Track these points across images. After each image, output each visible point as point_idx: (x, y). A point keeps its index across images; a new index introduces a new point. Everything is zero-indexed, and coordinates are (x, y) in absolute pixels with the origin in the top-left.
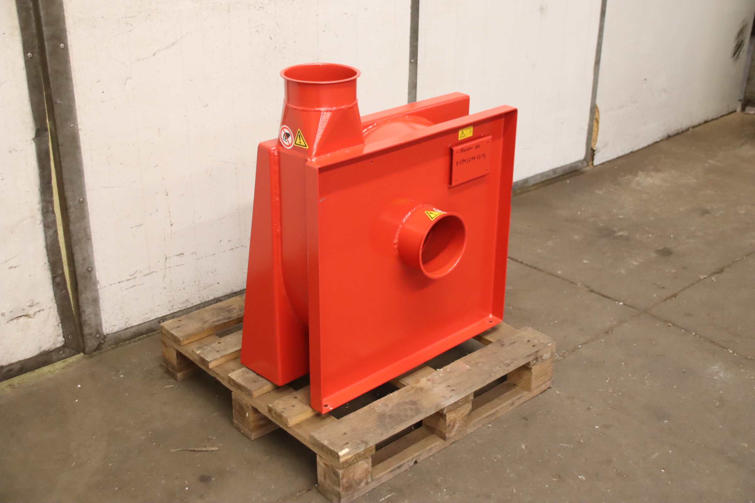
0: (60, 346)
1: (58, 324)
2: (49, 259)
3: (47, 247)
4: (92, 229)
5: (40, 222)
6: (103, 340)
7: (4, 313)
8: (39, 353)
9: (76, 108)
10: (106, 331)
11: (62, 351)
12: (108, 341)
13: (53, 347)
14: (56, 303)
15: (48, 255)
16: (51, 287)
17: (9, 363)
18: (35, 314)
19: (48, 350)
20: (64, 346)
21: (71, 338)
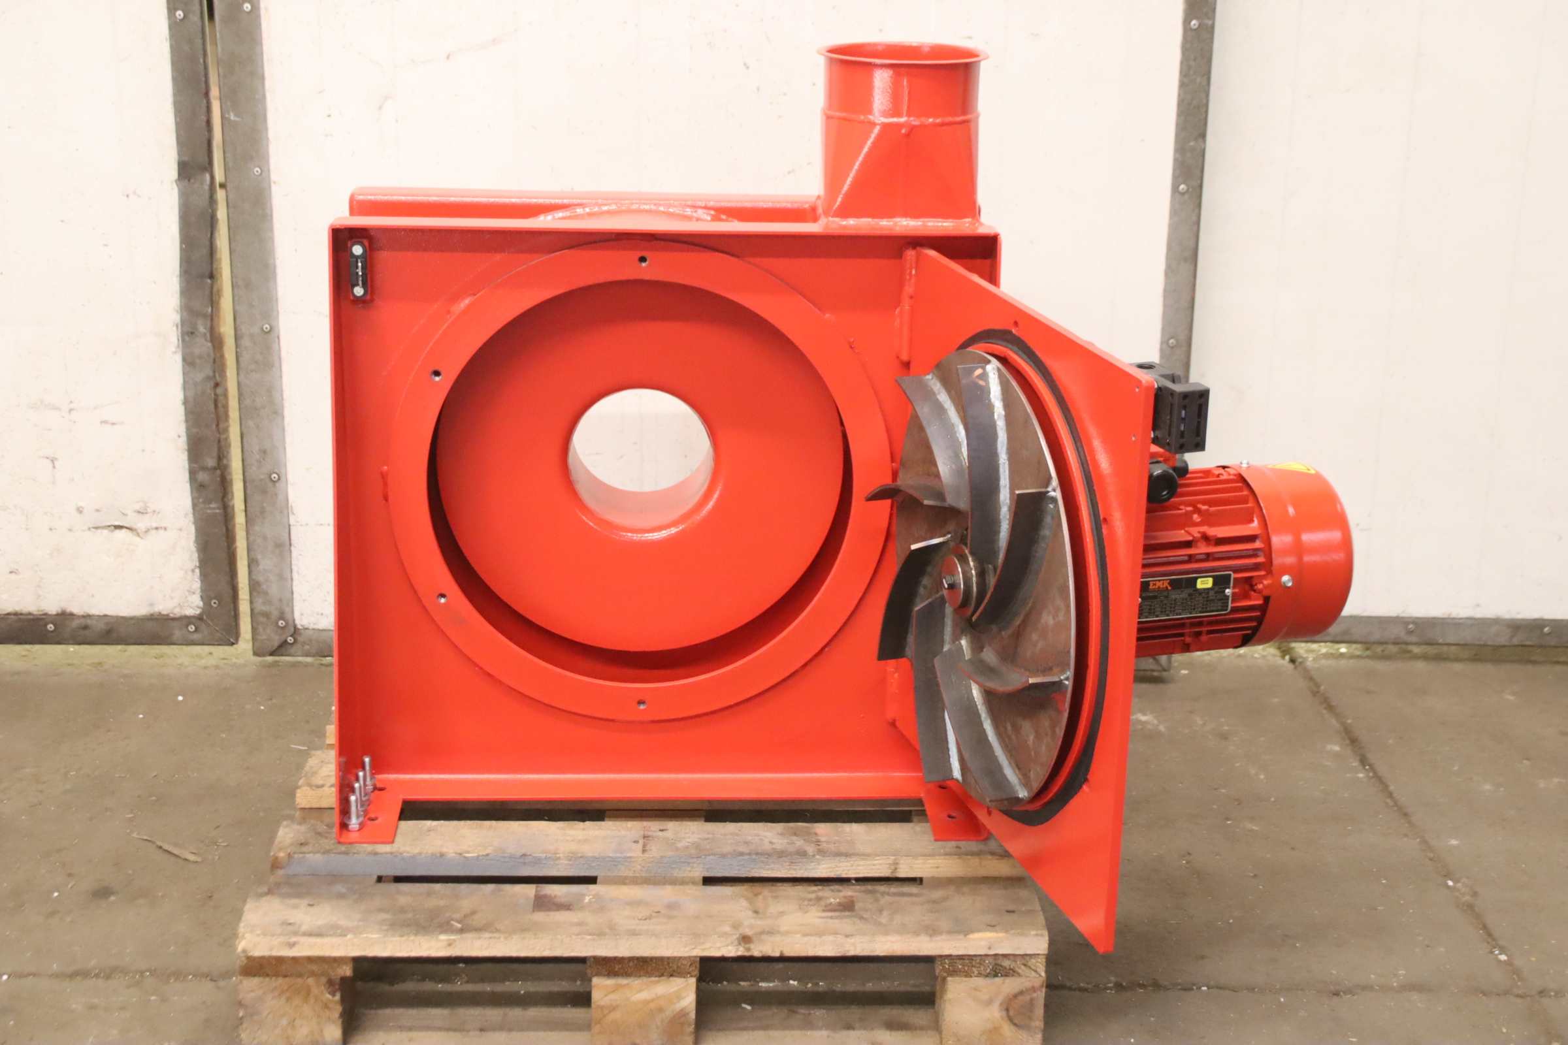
0: (192, 614)
1: (193, 567)
2: (188, 429)
3: (185, 402)
4: (286, 394)
5: (174, 350)
6: (291, 636)
7: (81, 507)
8: (148, 614)
9: (268, 139)
10: (301, 620)
11: (193, 627)
12: (304, 643)
13: (178, 612)
14: (195, 523)
15: (187, 421)
16: (188, 486)
17: (84, 612)
18: (147, 531)
19: (168, 615)
20: (200, 618)
21: (215, 606)
